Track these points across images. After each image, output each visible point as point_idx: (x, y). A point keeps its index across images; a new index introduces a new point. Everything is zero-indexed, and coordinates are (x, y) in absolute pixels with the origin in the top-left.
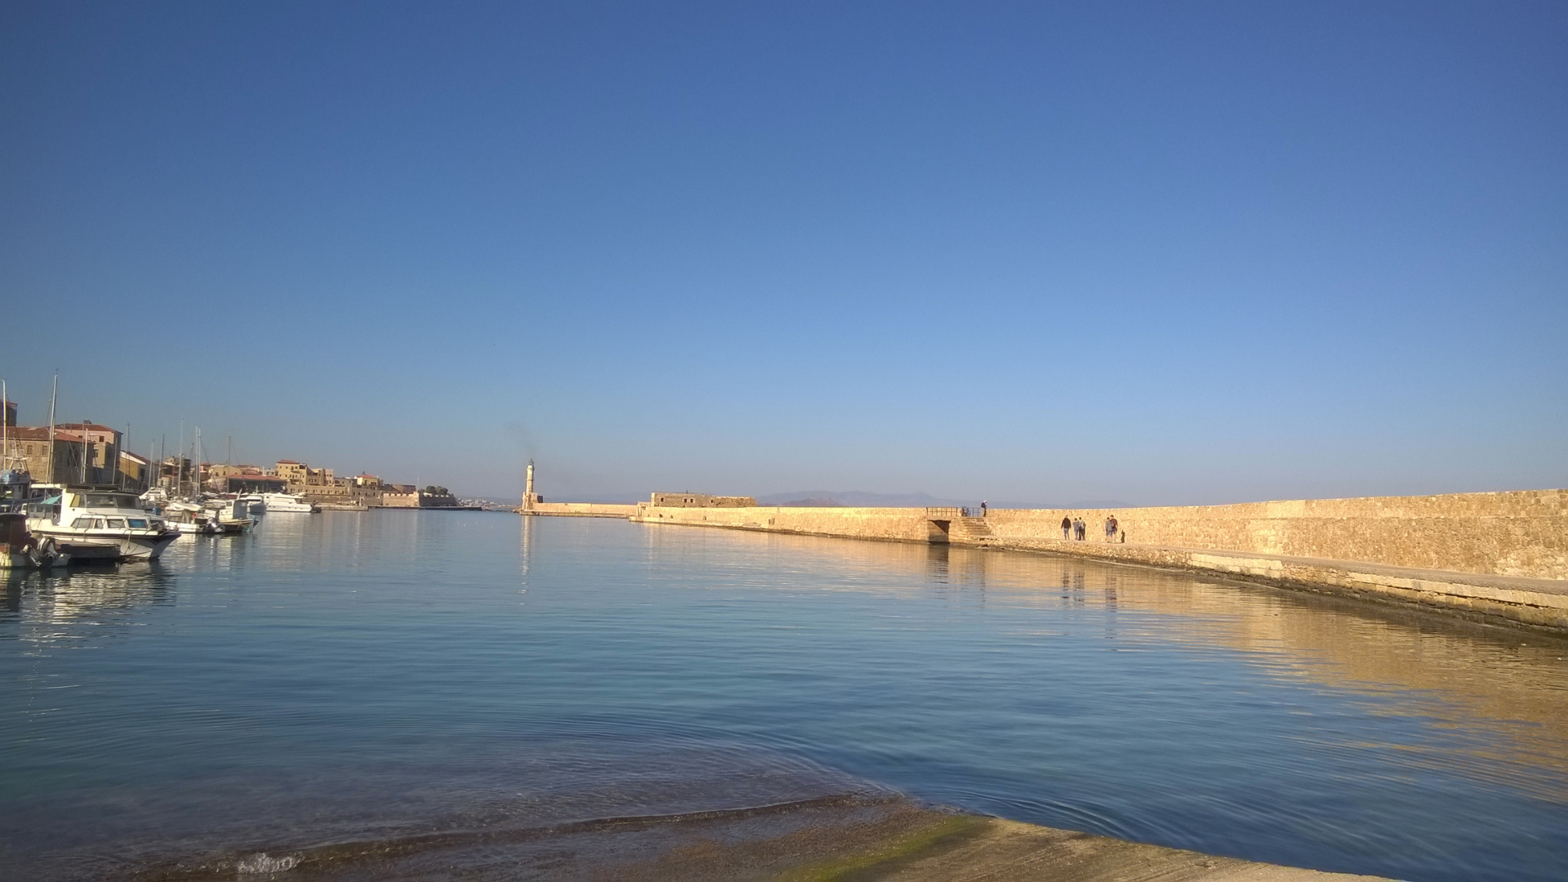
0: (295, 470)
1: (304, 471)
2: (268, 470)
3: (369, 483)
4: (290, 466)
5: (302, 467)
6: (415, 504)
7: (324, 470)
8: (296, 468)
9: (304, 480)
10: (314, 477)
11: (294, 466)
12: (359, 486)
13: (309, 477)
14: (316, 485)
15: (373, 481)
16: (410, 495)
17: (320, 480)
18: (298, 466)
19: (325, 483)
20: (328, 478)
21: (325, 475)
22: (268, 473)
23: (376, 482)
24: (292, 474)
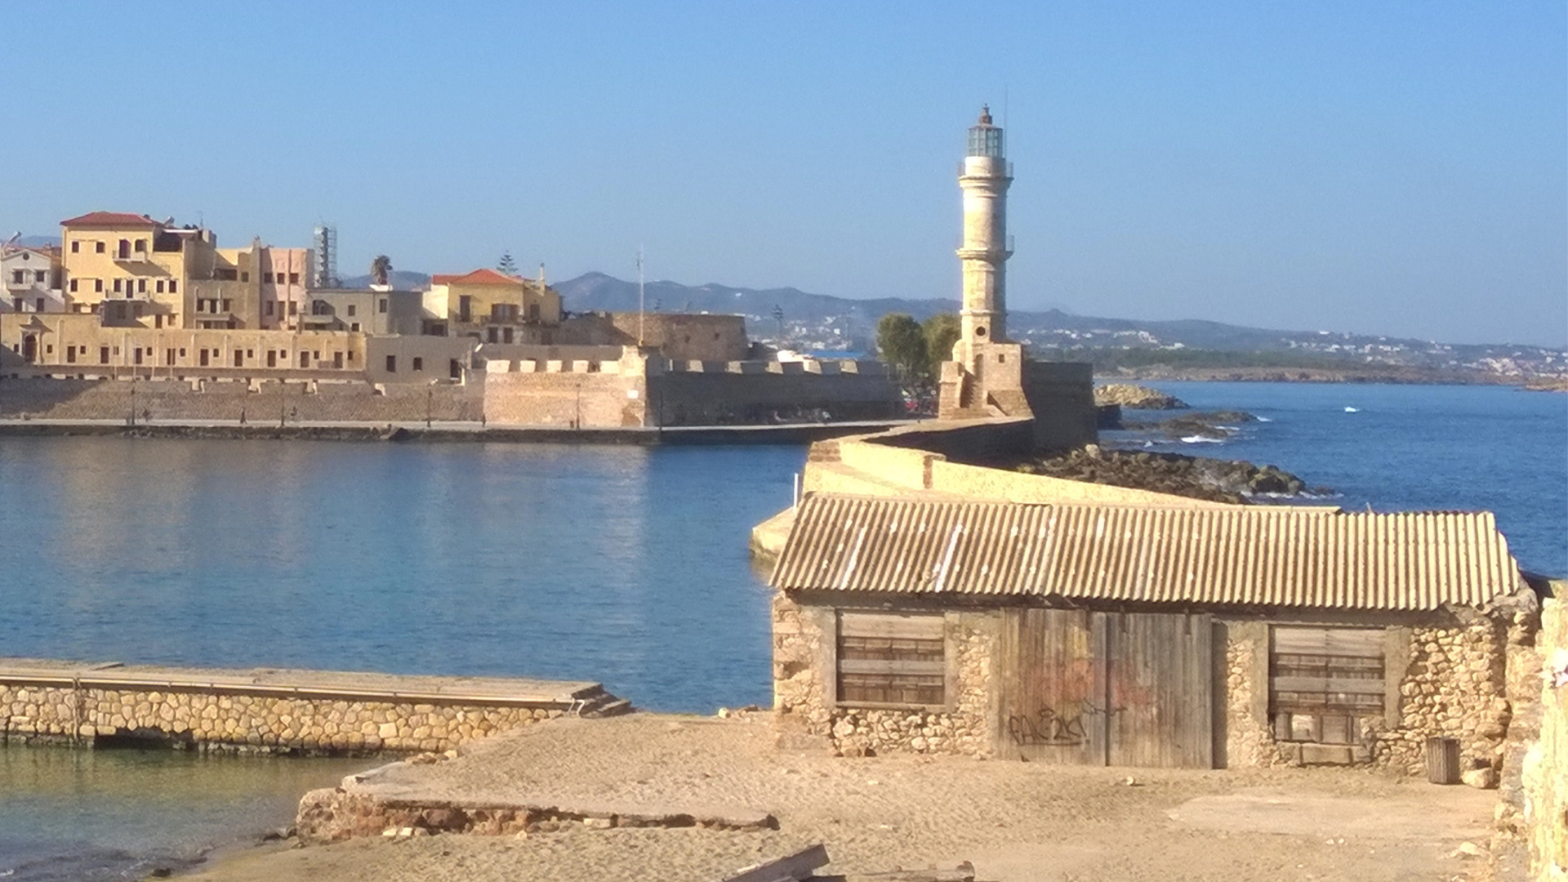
0: (135, 256)
1: (175, 263)
2: (18, 263)
3: (481, 308)
4: (112, 239)
5: (167, 242)
6: (627, 416)
7: (264, 254)
8: (140, 245)
9: (175, 301)
10: (219, 290)
11: (132, 237)
12: (435, 327)
13: (200, 290)
14: (231, 325)
15: (499, 296)
16: (607, 367)
17: (244, 296)
18: (148, 236)
19: (270, 313)
20: (282, 292)
21: (267, 277)
22: (18, 276)
23: (517, 299)
24: (124, 275)
